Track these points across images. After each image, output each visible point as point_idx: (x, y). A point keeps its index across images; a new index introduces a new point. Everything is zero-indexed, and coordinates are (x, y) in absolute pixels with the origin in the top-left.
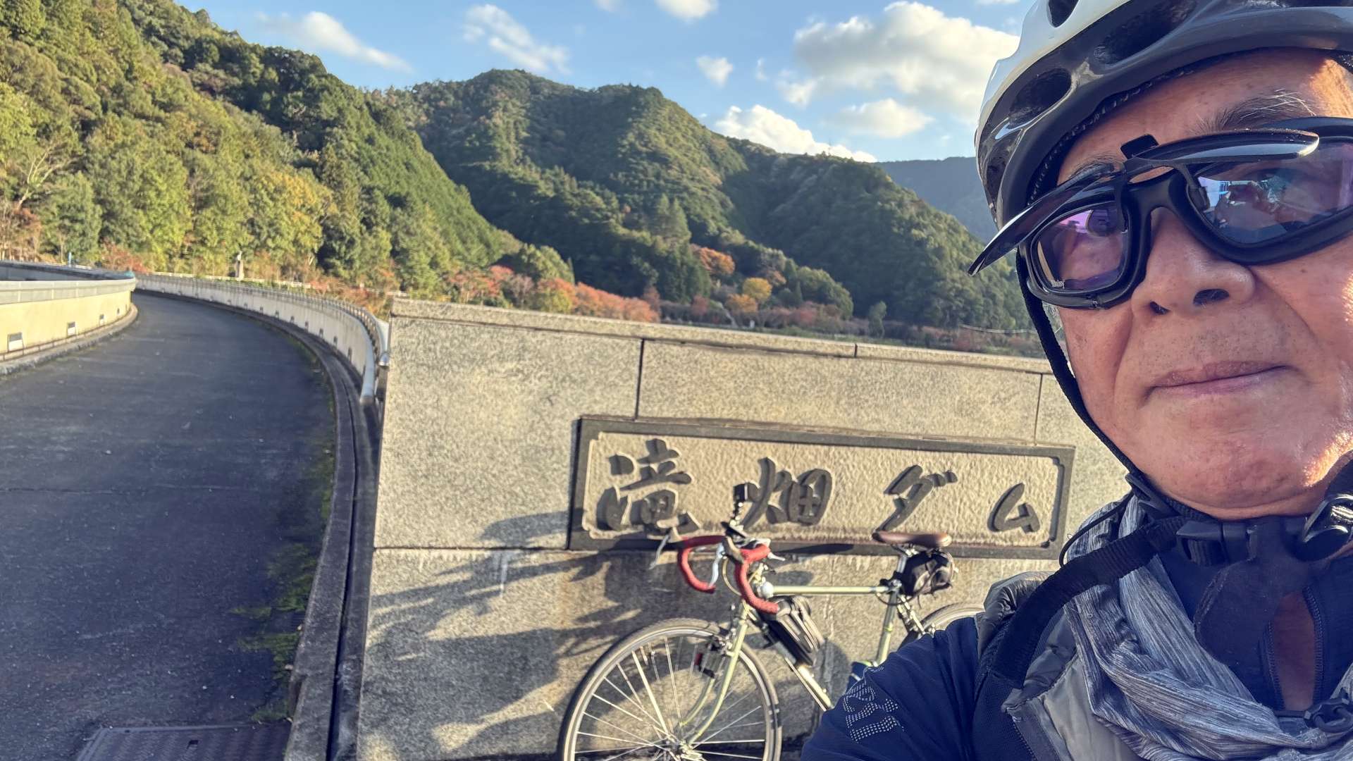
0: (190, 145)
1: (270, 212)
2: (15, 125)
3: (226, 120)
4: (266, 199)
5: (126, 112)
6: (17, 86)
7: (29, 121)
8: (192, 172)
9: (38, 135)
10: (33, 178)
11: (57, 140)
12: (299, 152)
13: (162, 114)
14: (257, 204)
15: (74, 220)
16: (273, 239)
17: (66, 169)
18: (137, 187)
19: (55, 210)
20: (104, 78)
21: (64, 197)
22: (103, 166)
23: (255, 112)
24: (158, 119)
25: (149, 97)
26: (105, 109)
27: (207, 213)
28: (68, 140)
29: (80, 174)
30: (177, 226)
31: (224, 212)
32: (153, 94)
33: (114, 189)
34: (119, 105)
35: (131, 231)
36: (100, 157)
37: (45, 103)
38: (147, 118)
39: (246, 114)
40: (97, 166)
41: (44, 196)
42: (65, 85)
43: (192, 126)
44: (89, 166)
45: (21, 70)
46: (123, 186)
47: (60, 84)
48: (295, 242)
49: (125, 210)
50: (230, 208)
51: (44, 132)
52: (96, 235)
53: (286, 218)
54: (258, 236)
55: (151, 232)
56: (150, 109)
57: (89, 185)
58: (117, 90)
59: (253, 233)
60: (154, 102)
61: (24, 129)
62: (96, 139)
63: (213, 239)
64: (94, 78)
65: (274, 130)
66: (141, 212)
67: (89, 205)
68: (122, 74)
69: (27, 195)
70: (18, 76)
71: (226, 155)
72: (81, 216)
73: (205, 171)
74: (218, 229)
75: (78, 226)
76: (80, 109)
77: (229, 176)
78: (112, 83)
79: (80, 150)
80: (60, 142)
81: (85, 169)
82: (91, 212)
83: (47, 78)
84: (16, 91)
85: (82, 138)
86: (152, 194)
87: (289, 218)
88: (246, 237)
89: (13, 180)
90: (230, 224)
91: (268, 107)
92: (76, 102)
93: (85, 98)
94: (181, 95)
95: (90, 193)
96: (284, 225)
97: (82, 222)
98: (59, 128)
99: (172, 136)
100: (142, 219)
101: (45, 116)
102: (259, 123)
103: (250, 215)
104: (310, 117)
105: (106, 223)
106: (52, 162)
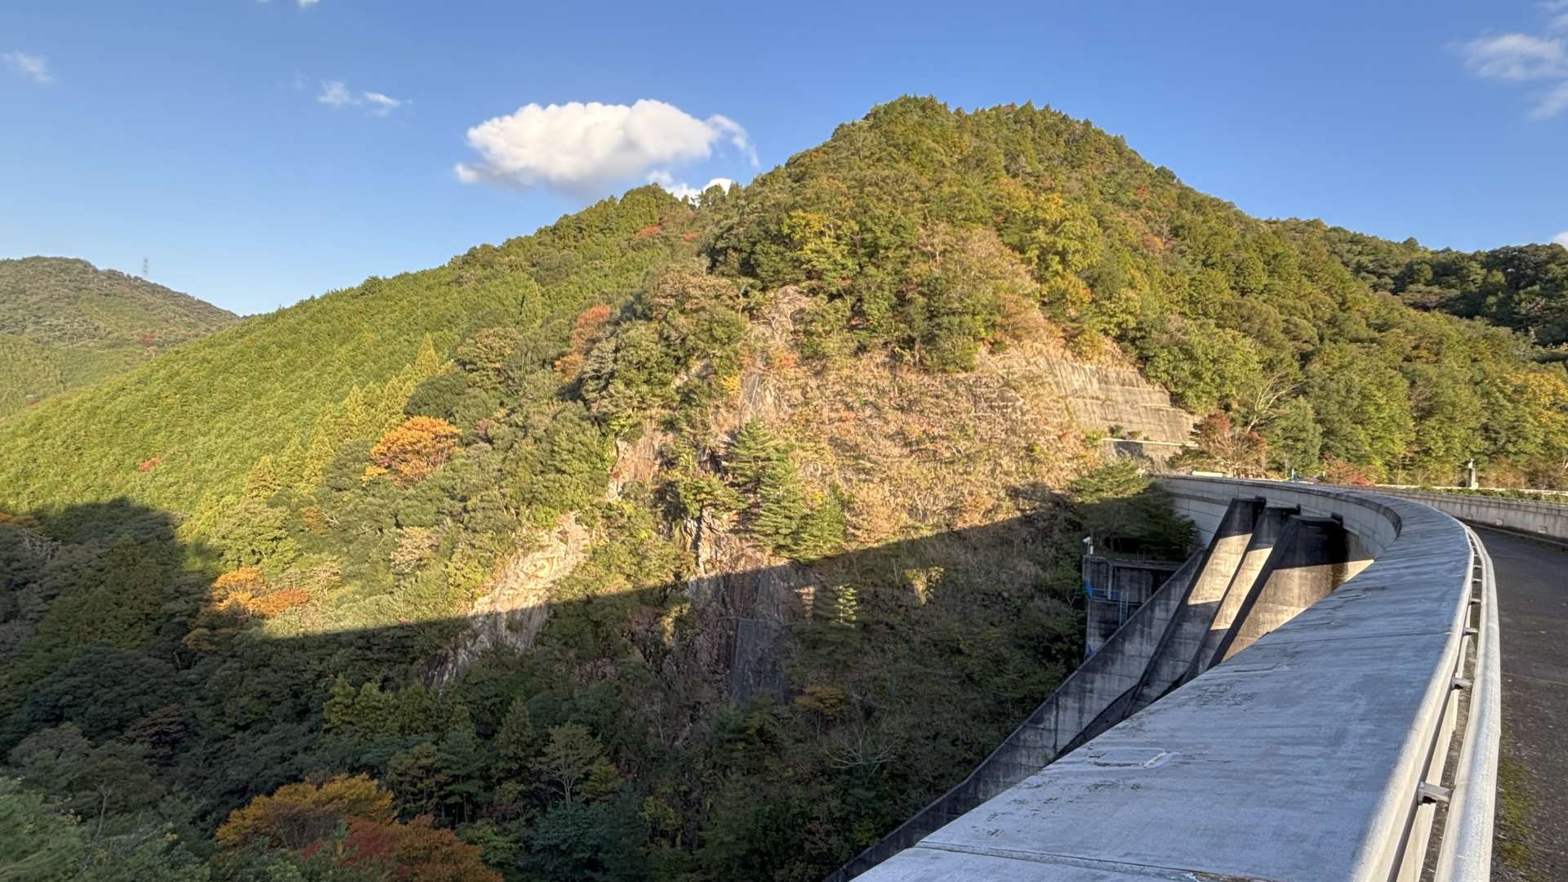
0: (1408, 359)
1: (1509, 415)
2: (1245, 364)
3: (1448, 328)
4: (1505, 402)
5: (1341, 339)
6: (1247, 333)
7: (1257, 358)
8: (1413, 384)
9: (1264, 368)
10: (1260, 406)
11: (1280, 371)
12: (1540, 348)
13: (1377, 335)
14: (1494, 409)
15: (1296, 440)
16: (1514, 443)
17: (1288, 394)
18: (1355, 404)
19: (1279, 432)
20: (1319, 314)
21: (1287, 419)
22: (1322, 388)
23: (1478, 317)
24: (1373, 340)
25: (1364, 322)
26: (1321, 339)
27: (1432, 422)
28: (1290, 370)
29: (1301, 397)
30: (1397, 436)
31: (1451, 419)
32: (1367, 319)
33: (1334, 408)
34: (1335, 334)
35: (1349, 445)
36: (1319, 380)
37: (1268, 344)
38: (1362, 341)
39: (1467, 322)
40: (1316, 389)
41: (1270, 421)
42: (1285, 325)
43: (1409, 342)
44: (1308, 390)
45: (1248, 320)
46: (1342, 404)
47: (1282, 325)
48: (1546, 444)
49: (1344, 426)
50: (1458, 415)
51: (1269, 366)
52: (1317, 451)
53: (1531, 419)
54: (1495, 441)
55: (1371, 445)
56: (1365, 332)
57: (1309, 406)
58: (1331, 322)
59: (1488, 438)
60: (1369, 325)
61: (1251, 366)
62: (1315, 367)
63: (1439, 448)
64: (1310, 316)
65: (1504, 331)
66: (1359, 427)
67: (1310, 425)
68: (1336, 306)
69: (1255, 421)
70: (1246, 325)
71: (1451, 363)
72: (1304, 435)
73: (1429, 380)
74: (1445, 438)
75: (1300, 445)
76: (1298, 344)
77: (1456, 382)
78: (1327, 316)
79: (1301, 377)
80: (1283, 373)
81: (1305, 393)
82: (1312, 431)
83: (1271, 321)
84: (1244, 337)
85: (1302, 367)
86: (1371, 409)
87: (1535, 419)
88: (1480, 443)
89: (1243, 410)
90: (1459, 432)
91: (1494, 309)
92: (1295, 339)
93: (1303, 333)
94: (1396, 314)
95: (1311, 414)
96: (1529, 426)
97: (1303, 440)
98: (1281, 361)
99: (1388, 352)
100: (1361, 434)
101: (1269, 353)
102: (1483, 327)
103: (1484, 420)
104: (1551, 309)
105: (1326, 440)
106: (1277, 391)
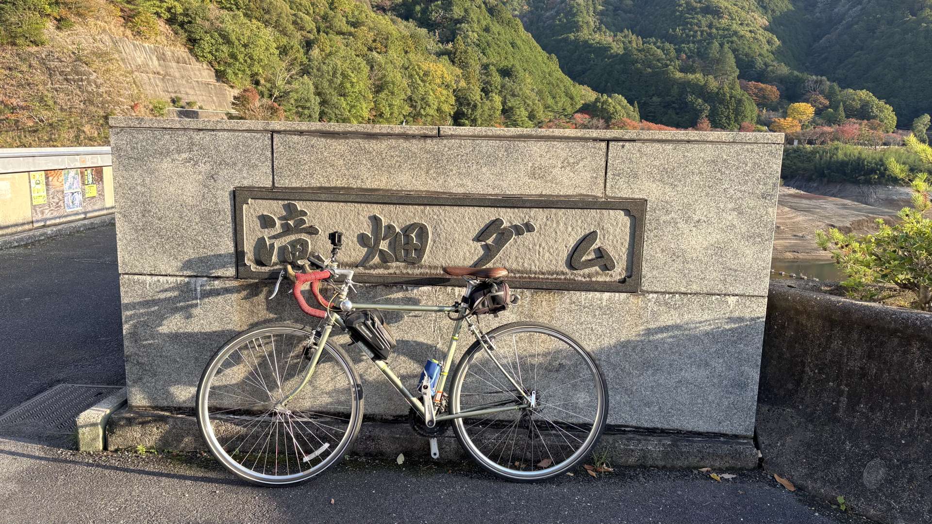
0: (370, 49)
1: (422, 91)
2: (267, 49)
3: (392, 28)
4: (420, 82)
5: (331, 31)
6: (267, 23)
7: (275, 45)
8: (372, 67)
9: (280, 53)
10: (279, 83)
11: (292, 54)
12: (440, 45)
13: (352, 30)
14: (413, 86)
15: (304, 108)
16: (424, 109)
17: (297, 74)
18: (339, 82)
19: (292, 101)
20: (317, 10)
21: (297, 93)
22: (318, 70)
23: (411, 20)
24: (350, 34)
25: (344, 19)
26: (318, 31)
27: (382, 95)
28: (298, 55)
29: (305, 77)
30: (364, 105)
31: (393, 93)
32: (347, 17)
33: (326, 84)
34: (327, 27)
35: (337, 112)
36: (316, 63)
37: (284, 33)
38: (343, 34)
39: (405, 23)
40: (315, 70)
41: (287, 93)
42: (294, 18)
43: (371, 36)
44: (310, 70)
45: (268, 12)
46: (331, 82)
47: (292, 18)
48: (439, 110)
49: (333, 98)
50: (396, 90)
51: (284, 51)
52: (317, 116)
53: (431, 94)
54: (415, 107)
55: (349, 111)
56: (346, 28)
57: (311, 83)
58: (325, 18)
59: (412, 106)
60: (348, 22)
61: (271, 51)
62: (315, 52)
63: (387, 111)
64: (311, 12)
65: (423, 31)
66: (342, 98)
67: (312, 96)
68: (327, 5)
69: (277, 94)
70: (267, 17)
71: (393, 53)
72: (308, 105)
73: (380, 66)
74: (390, 105)
75: (306, 112)
76: (304, 33)
77: (395, 67)
78: (322, 13)
79: (305, 61)
80: (294, 57)
81: (308, 73)
82: (313, 101)
83: (283, 15)
84: (266, 26)
85: (307, 53)
86: (349, 85)
87: (434, 93)
88: (407, 109)
89: (268, 85)
90: (397, 102)
91: (419, 15)
92: (302, 28)
93: (307, 25)
94: (364, 15)
95: (312, 88)
96: (431, 98)
97: (309, 108)
98: (292, 47)
99: (359, 44)
100: (343, 103)
101: (284, 41)
102: (413, 27)
103: (409, 93)
104: (446, 18)
105: (323, 108)
106: (289, 71)
